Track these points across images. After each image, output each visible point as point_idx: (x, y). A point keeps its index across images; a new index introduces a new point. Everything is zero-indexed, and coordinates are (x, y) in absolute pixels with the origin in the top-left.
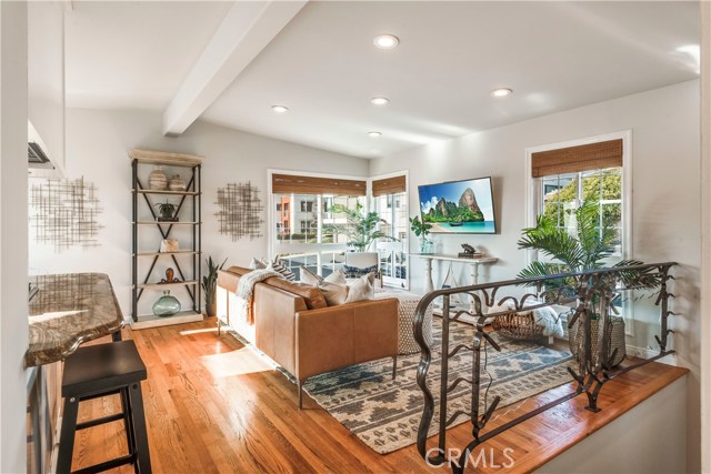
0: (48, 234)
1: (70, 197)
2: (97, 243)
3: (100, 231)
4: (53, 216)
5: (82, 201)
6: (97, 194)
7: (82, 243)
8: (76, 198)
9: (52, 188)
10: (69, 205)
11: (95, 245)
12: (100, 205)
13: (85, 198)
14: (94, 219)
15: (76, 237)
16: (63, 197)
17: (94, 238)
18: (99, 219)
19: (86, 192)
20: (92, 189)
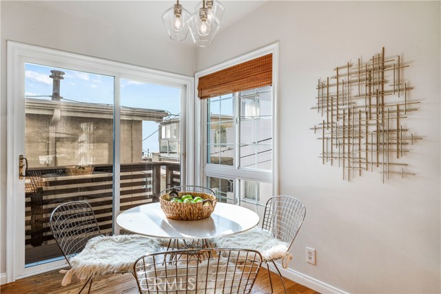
0: (336, 150)
1: (364, 90)
2: (410, 169)
3: (414, 148)
4: (341, 123)
5: (383, 93)
6: (409, 76)
7: (381, 168)
8: (374, 89)
9: (341, 80)
10: (361, 102)
11: (403, 174)
12: (414, 95)
13: (387, 87)
14: (403, 123)
15: (372, 157)
16: (355, 90)
17: (402, 160)
18: (412, 124)
19: (389, 75)
20: (399, 67)
